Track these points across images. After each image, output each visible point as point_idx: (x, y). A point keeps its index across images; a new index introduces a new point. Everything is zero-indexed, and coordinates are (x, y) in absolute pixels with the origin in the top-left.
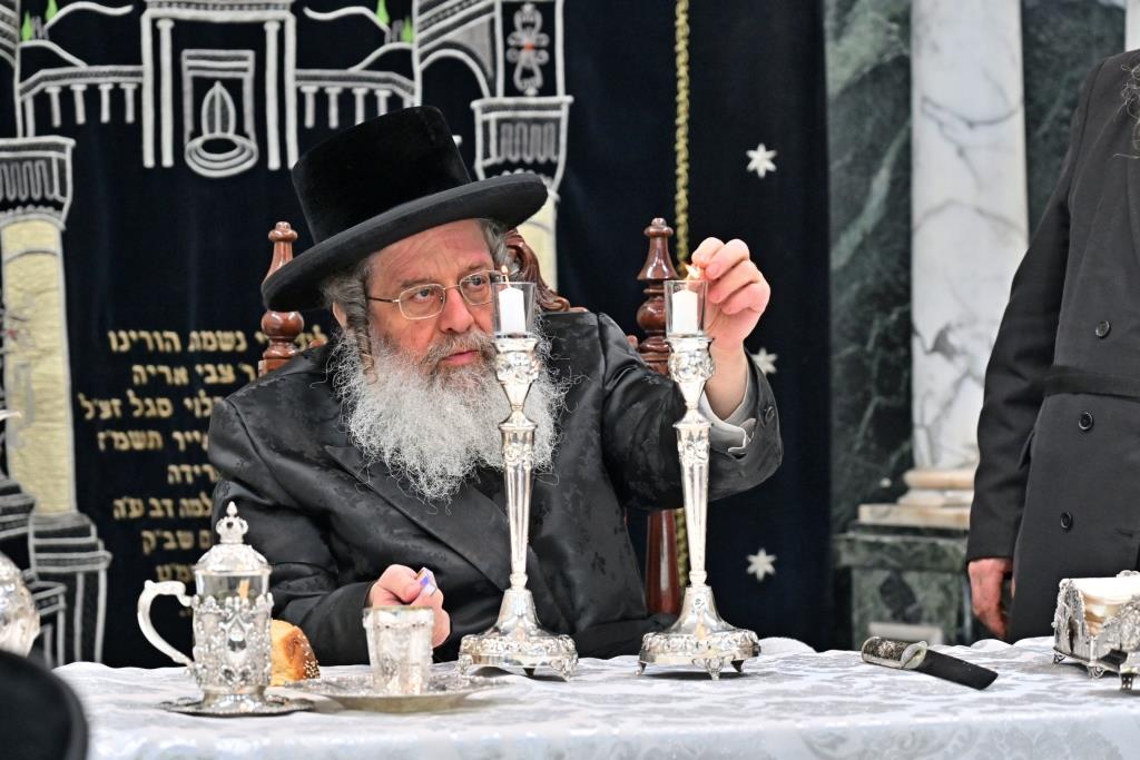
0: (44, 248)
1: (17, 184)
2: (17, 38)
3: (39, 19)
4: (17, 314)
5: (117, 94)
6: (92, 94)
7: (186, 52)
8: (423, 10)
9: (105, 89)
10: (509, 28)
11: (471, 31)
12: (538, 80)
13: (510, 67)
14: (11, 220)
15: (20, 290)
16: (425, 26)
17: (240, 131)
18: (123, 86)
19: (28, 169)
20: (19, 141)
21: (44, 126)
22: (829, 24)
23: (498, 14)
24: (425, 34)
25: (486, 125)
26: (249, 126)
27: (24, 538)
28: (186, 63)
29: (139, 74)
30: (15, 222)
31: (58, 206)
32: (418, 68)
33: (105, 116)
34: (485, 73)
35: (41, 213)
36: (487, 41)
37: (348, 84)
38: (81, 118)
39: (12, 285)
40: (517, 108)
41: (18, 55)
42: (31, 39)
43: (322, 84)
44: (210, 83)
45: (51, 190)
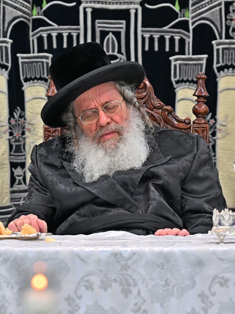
0: (40, 97)
1: (30, 72)
2: (31, 15)
3: (39, 8)
4: (30, 122)
5: (70, 37)
6: (60, 37)
7: (97, 21)
8: (193, 5)
9: (65, 35)
10: (227, 12)
11: (213, 13)
13: (227, 28)
14: (28, 85)
15: (31, 113)
16: (194, 11)
17: (120, 52)
18: (72, 34)
19: (35, 66)
20: (31, 55)
21: (41, 50)
23: (223, 6)
24: (194, 14)
25: (218, 50)
26: (123, 50)
28: (97, 25)
29: (79, 29)
30: (30, 86)
31: (46, 80)
32: (191, 28)
33: (65, 46)
34: (218, 30)
35: (39, 83)
36: (218, 17)
37: (163, 34)
38: (55, 46)
39: (28, 111)
40: (230, 44)
41: (31, 21)
42: (36, 15)
43: (152, 33)
44: (107, 33)
45: (44, 74)
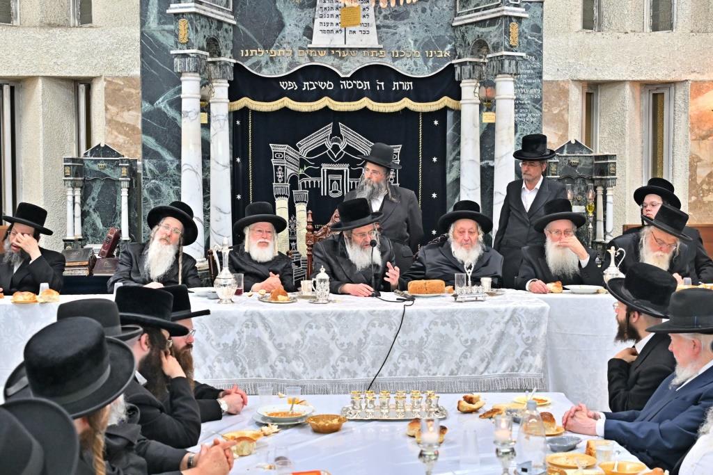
0: (303, 210)
1: (299, 198)
2: (299, 172)
3: (303, 169)
5: (317, 182)
6: (312, 182)
7: (329, 175)
9: (314, 182)
12: (393, 181)
14: (298, 205)
15: (299, 217)
17: (339, 189)
19: (301, 196)
20: (299, 191)
21: (303, 188)
22: (447, 171)
26: (341, 188)
27: (299, 261)
28: (329, 177)
29: (321, 179)
31: (306, 202)
33: (314, 186)
35: (303, 203)
38: (310, 187)
41: (299, 175)
42: (301, 173)
43: (354, 181)
44: (334, 181)
45: (305, 199)
